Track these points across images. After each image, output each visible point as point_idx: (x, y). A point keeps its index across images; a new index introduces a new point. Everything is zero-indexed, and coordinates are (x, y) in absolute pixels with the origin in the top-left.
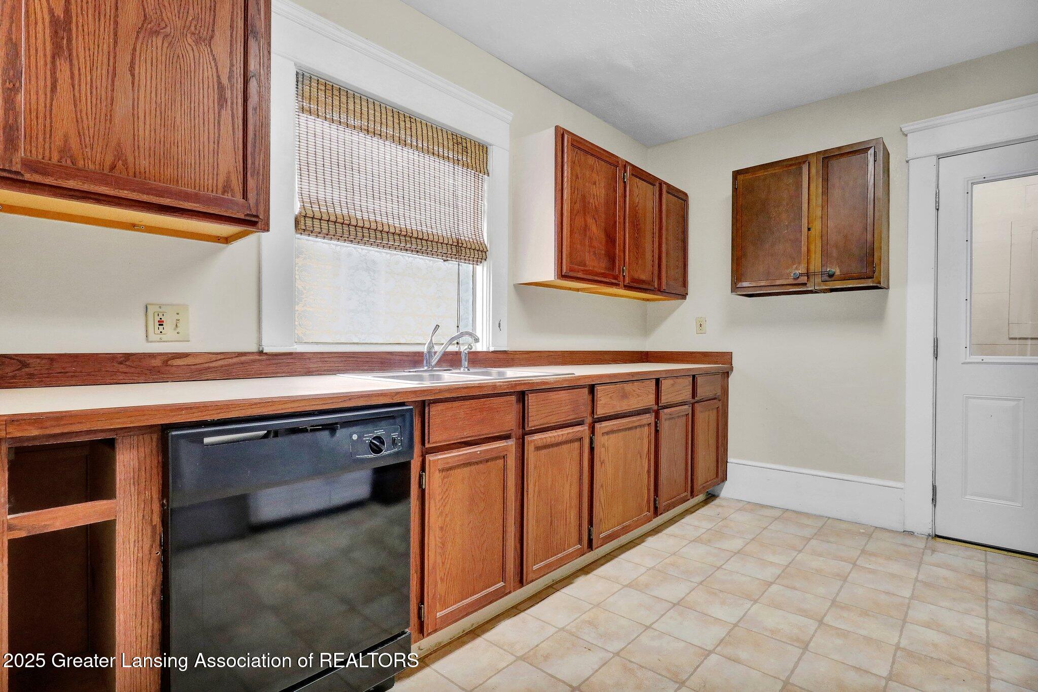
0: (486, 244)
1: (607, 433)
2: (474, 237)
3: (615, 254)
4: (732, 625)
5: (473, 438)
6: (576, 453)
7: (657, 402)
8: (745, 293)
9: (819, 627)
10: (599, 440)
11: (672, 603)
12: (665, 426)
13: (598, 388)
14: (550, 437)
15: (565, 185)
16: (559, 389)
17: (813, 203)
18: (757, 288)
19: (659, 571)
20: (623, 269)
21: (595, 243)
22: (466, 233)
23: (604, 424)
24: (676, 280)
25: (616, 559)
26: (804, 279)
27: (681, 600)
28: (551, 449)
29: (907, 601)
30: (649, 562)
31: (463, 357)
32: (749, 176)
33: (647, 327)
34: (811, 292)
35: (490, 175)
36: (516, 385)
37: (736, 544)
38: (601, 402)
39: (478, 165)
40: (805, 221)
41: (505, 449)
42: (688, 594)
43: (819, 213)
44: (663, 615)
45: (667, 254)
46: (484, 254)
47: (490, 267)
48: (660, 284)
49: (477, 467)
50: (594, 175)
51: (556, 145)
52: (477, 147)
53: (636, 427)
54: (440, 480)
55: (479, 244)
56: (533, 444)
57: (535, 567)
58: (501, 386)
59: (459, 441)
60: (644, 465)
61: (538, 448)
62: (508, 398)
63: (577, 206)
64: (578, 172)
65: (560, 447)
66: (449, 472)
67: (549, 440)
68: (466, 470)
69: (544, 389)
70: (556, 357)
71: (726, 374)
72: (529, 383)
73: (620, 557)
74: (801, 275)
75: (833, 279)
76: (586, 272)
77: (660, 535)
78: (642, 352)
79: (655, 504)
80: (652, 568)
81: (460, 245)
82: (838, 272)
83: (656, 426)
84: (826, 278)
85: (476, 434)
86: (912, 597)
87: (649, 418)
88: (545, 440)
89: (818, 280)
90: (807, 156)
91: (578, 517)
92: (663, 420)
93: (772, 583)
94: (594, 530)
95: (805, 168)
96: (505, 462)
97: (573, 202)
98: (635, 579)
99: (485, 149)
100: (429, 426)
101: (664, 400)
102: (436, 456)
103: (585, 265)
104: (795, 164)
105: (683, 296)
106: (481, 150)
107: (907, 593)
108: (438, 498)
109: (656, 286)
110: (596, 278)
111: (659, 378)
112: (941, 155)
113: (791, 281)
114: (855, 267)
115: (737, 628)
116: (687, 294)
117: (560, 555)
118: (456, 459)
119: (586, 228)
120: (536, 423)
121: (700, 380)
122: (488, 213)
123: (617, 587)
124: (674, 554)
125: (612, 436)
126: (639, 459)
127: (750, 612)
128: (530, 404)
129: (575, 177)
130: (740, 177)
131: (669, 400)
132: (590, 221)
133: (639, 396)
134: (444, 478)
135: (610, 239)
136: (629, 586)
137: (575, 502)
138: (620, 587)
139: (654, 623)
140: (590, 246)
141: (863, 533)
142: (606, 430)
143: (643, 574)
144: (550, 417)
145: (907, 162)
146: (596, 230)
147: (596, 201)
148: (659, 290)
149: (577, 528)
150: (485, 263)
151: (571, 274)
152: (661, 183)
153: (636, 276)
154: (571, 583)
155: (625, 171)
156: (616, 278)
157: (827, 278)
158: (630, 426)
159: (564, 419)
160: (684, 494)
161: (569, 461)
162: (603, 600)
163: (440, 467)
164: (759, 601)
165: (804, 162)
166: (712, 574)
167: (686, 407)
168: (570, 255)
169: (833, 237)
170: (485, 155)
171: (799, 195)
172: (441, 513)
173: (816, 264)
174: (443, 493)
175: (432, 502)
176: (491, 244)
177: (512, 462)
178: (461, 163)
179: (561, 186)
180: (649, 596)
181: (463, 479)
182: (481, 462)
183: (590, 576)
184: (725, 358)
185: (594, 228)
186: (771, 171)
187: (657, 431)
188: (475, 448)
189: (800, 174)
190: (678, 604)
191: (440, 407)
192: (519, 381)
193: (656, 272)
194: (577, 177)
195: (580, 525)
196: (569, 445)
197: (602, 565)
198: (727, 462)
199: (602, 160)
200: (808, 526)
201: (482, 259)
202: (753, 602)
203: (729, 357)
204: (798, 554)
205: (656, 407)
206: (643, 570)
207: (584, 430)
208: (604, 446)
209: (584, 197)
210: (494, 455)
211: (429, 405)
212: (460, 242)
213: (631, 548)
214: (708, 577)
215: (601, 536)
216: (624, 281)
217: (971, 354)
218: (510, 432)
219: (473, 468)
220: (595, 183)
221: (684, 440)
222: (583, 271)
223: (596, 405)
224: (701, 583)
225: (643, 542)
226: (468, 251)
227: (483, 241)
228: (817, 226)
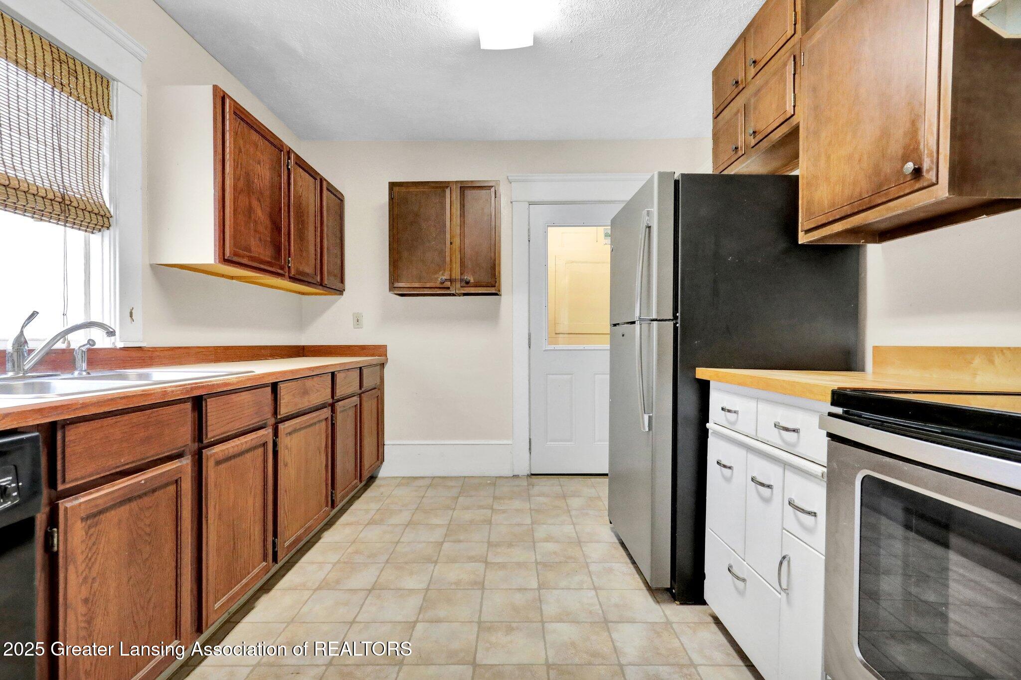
0: (108, 207)
1: (290, 434)
2: (88, 195)
3: (280, 242)
4: (425, 591)
5: (134, 465)
6: (260, 459)
7: (333, 397)
8: (401, 293)
9: (486, 566)
10: (284, 441)
11: (367, 590)
12: (339, 417)
13: (282, 386)
14: (233, 447)
15: (227, 157)
16: (240, 390)
17: (454, 222)
18: (411, 289)
19: (345, 563)
20: (289, 261)
21: (261, 228)
22: (76, 188)
23: (287, 424)
24: (335, 276)
25: (297, 565)
26: (448, 284)
27: (375, 583)
28: (233, 461)
29: (531, 527)
30: (333, 557)
31: (78, 357)
32: (403, 189)
33: (302, 322)
34: (453, 295)
35: (114, 117)
36: (192, 389)
37: (405, 517)
38: (284, 401)
39: (95, 99)
40: (448, 236)
41: (179, 470)
42: (379, 576)
43: (458, 231)
44: (362, 605)
45: (328, 249)
46: (105, 220)
47: (115, 239)
48: (322, 279)
49: (139, 501)
50: (258, 153)
51: (215, 107)
52: (93, 77)
53: (315, 423)
54: (84, 533)
55: (99, 206)
56: (212, 459)
57: (217, 606)
58: (173, 391)
59: (114, 471)
60: (320, 462)
61: (218, 463)
62: (182, 406)
63: (241, 184)
64: (242, 146)
65: (243, 457)
66: (97, 518)
67: (231, 451)
68: (124, 510)
69: (225, 392)
70: (208, 353)
71: (382, 365)
72: (208, 385)
73: (300, 561)
74: (446, 280)
75: (469, 285)
76: (252, 259)
77: (334, 527)
78: (299, 347)
79: (332, 497)
80: (338, 562)
81: (68, 202)
82: (472, 281)
83: (332, 420)
84: (463, 284)
85: (139, 458)
86: (533, 523)
87: (327, 412)
88: (227, 451)
89: (458, 285)
90: (449, 182)
91: (263, 531)
92: (338, 413)
93: (442, 543)
94: (279, 541)
95: (448, 191)
96: (179, 487)
97: (236, 179)
98: (324, 579)
99: (105, 83)
100: (64, 458)
101: (339, 393)
102: (76, 499)
103: (250, 251)
104: (440, 187)
105: (341, 292)
106: (99, 83)
107: (529, 521)
108: (80, 558)
109: (319, 280)
110: (262, 266)
111: (334, 372)
112: (532, 202)
113: (438, 285)
114: (484, 277)
115: (429, 592)
116: (344, 290)
117: (244, 581)
118: (109, 497)
119: (250, 210)
120: (215, 433)
121: (365, 371)
122: (110, 168)
123: (306, 594)
124: (354, 542)
125: (295, 436)
126: (318, 455)
127: (435, 574)
128: (209, 410)
129: (238, 151)
130: (396, 189)
131: (343, 393)
132: (255, 203)
133: (318, 391)
134: (89, 527)
135: (276, 227)
136: (319, 588)
137: (259, 515)
138: (311, 592)
139: (356, 616)
140: (255, 231)
141: (490, 483)
142: (289, 430)
143: (330, 571)
144: (233, 423)
145: (512, 202)
146: (261, 214)
147: (261, 183)
148: (321, 285)
149: (262, 544)
150: (106, 233)
151: (235, 259)
152: (322, 180)
153: (301, 269)
154: (253, 609)
155: (289, 158)
156: (282, 268)
157: (465, 285)
158: (312, 422)
159: (246, 424)
160: (355, 482)
161: (252, 471)
162: (296, 613)
163: (83, 515)
164: (439, 561)
165: (447, 187)
166: (394, 550)
167: (355, 398)
168: (234, 237)
169: (468, 251)
170: (105, 90)
171: (444, 214)
172: (86, 578)
173: (456, 274)
174: (87, 550)
175: (71, 568)
176: (116, 208)
177: (187, 486)
178: (67, 89)
179: (221, 156)
180: (343, 591)
181: (120, 521)
182: (145, 494)
183: (273, 593)
184: (380, 351)
185: (259, 212)
186: (421, 189)
187: (333, 425)
188: (137, 477)
189: (444, 197)
190: (373, 588)
191: (83, 428)
192: (196, 383)
193: (318, 266)
194: (240, 151)
195: (265, 540)
196: (253, 452)
197: (284, 575)
198: (384, 445)
199: (267, 139)
200: (452, 487)
201: (102, 226)
202: (434, 564)
203: (384, 349)
204: (453, 512)
205: (330, 401)
206: (329, 567)
207: (268, 432)
208: (287, 447)
209: (247, 174)
210: (164, 480)
211: (63, 427)
212: (67, 197)
213: (309, 549)
214: (391, 555)
215: (287, 544)
216: (289, 272)
217: (549, 344)
218: (183, 449)
219: (134, 505)
220: (259, 163)
221: (354, 430)
222: (248, 257)
223: (280, 405)
224: (387, 562)
225: (320, 538)
226: (80, 213)
227: (104, 202)
228: (457, 241)
